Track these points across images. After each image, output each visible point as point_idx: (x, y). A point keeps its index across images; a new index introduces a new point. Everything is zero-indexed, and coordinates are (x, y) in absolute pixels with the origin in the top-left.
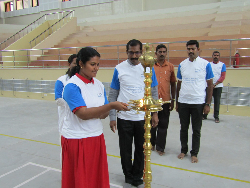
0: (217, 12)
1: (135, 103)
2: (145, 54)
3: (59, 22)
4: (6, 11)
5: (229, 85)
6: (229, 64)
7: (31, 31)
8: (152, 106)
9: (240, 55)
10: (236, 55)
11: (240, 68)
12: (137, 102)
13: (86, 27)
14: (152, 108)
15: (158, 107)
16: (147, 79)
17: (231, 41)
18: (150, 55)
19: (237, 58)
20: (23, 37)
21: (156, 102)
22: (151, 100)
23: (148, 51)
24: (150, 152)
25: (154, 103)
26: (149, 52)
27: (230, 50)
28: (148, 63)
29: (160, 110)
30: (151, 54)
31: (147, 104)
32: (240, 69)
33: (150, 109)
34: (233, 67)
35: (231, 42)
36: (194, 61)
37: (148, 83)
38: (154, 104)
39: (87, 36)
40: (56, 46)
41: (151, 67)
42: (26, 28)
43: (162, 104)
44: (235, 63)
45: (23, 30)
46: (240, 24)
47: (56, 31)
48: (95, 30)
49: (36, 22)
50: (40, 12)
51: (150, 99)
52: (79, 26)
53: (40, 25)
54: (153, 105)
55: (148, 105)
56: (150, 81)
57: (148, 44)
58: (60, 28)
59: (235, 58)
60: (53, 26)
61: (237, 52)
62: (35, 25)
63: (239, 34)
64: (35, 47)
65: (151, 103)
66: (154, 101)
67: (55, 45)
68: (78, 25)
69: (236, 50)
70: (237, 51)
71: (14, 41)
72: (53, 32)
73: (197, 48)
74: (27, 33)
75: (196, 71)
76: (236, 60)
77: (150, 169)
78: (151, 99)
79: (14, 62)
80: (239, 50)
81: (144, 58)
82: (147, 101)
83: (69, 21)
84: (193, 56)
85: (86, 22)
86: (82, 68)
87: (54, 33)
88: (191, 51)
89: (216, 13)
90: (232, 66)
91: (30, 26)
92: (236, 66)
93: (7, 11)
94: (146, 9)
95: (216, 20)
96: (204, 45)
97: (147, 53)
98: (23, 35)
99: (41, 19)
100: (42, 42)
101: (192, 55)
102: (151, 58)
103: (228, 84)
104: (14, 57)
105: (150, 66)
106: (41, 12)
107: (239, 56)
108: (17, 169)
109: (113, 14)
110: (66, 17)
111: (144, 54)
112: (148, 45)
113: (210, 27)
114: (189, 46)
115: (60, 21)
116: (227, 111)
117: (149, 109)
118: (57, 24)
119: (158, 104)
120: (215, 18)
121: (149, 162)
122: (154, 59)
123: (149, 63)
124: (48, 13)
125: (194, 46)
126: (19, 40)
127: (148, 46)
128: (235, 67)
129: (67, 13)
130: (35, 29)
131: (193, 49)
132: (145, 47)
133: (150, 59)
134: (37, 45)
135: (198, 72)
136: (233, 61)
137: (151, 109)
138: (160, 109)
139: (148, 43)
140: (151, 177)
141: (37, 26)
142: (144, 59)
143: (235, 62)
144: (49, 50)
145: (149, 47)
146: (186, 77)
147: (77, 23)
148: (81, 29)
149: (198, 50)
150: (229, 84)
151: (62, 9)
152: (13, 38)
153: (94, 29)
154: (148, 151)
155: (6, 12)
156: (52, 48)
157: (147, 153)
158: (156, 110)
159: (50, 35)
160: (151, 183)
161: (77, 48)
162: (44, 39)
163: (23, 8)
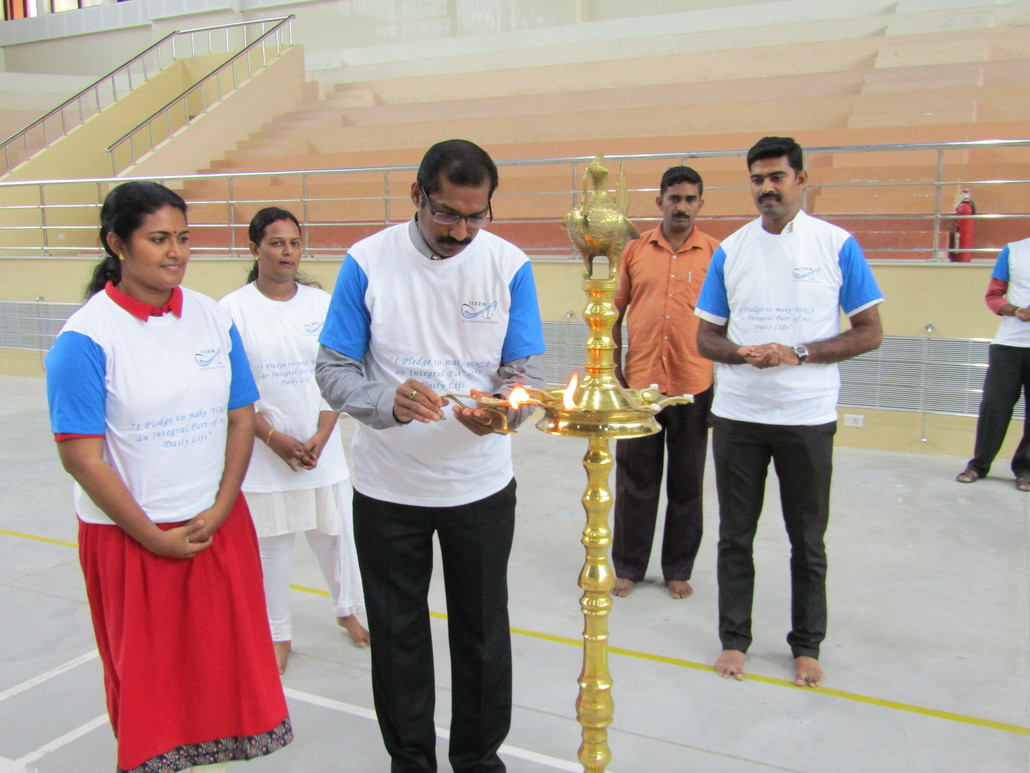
0: (886, 28)
1: (545, 402)
2: (590, 200)
3: (230, 67)
4: (6, 19)
5: (929, 330)
6: (931, 246)
7: (113, 104)
8: (616, 416)
9: (977, 210)
10: (961, 210)
11: (975, 262)
12: (553, 398)
13: (341, 88)
14: (616, 426)
15: (640, 418)
16: (598, 303)
17: (940, 149)
18: (612, 207)
19: (964, 220)
20: (80, 126)
21: (631, 400)
22: (612, 393)
23: (604, 189)
24: (607, 601)
25: (624, 402)
26: (604, 193)
27: (939, 187)
28: (602, 240)
29: (649, 434)
30: (613, 202)
31: (596, 406)
32: (975, 267)
33: (606, 429)
34: (947, 255)
35: (940, 153)
36: (785, 231)
37: (601, 321)
38: (623, 408)
39: (347, 122)
40: (217, 166)
41: (615, 254)
42: (93, 91)
43: (657, 408)
44: (957, 242)
45: (82, 98)
46: (980, 83)
47: (216, 104)
48: (379, 102)
49: (133, 66)
50: (150, 22)
51: (609, 386)
52: (314, 85)
53: (151, 75)
54: (619, 411)
55: (598, 412)
56: (609, 313)
57: (604, 162)
58: (233, 92)
59: (955, 220)
60: (205, 83)
61: (967, 196)
62: (132, 76)
63: (974, 120)
64: (130, 168)
65: (613, 406)
66: (625, 397)
67: (213, 163)
68: (308, 80)
69: (959, 190)
70: (966, 192)
71: (42, 143)
72: (207, 107)
73: (797, 173)
74: (98, 108)
75: (796, 276)
76: (958, 230)
77: (608, 673)
78: (613, 386)
79: (45, 231)
80: (974, 190)
81: (585, 217)
82: (597, 397)
83: (270, 63)
84: (778, 208)
85: (344, 65)
86: (121, 258)
87: (209, 109)
88: (768, 186)
89: (881, 32)
90: (943, 254)
91: (110, 80)
92: (961, 254)
93: (12, 18)
94: (591, 16)
95: (880, 63)
96: (830, 165)
97: (596, 199)
98: (81, 119)
99: (154, 51)
100: (158, 148)
101: (774, 202)
102: (614, 219)
103: (927, 328)
104: (43, 210)
105: (612, 249)
106: (156, 21)
107: (973, 213)
108: (58, 671)
109: (453, 33)
110: (257, 47)
111: (586, 199)
112: (602, 164)
113: (856, 90)
114: (758, 163)
115: (236, 62)
116: (923, 437)
117: (604, 426)
118: (221, 73)
119: (640, 407)
120: (876, 55)
121: (604, 646)
122: (626, 222)
123: (606, 237)
124: (184, 27)
125: (782, 164)
126: (62, 138)
127: (600, 167)
128: (954, 257)
129: (264, 29)
130: (128, 93)
131: (775, 177)
132: (591, 171)
133: (609, 223)
134: (139, 162)
135: (806, 278)
136: (948, 233)
137: (611, 428)
138: (648, 430)
139: (601, 155)
140: (610, 704)
141: (139, 80)
142: (585, 223)
143: (958, 235)
144: (187, 182)
145: (606, 173)
146: (751, 305)
147: (306, 69)
148: (322, 97)
149: (802, 180)
150: (930, 326)
151: (243, 12)
152: (39, 128)
153: (375, 96)
154: (596, 599)
155: (10, 21)
156: (200, 172)
157: (596, 606)
158: (632, 431)
159: (191, 118)
160: (608, 731)
161: (306, 175)
162: (168, 134)
163: (80, 6)
